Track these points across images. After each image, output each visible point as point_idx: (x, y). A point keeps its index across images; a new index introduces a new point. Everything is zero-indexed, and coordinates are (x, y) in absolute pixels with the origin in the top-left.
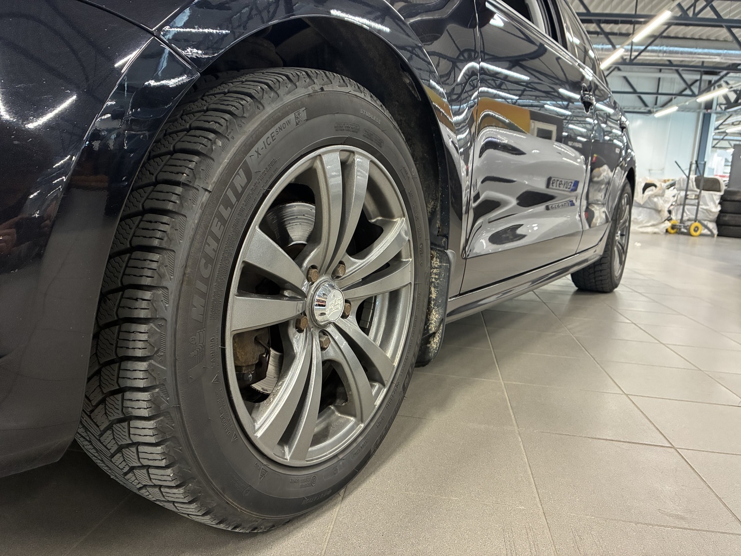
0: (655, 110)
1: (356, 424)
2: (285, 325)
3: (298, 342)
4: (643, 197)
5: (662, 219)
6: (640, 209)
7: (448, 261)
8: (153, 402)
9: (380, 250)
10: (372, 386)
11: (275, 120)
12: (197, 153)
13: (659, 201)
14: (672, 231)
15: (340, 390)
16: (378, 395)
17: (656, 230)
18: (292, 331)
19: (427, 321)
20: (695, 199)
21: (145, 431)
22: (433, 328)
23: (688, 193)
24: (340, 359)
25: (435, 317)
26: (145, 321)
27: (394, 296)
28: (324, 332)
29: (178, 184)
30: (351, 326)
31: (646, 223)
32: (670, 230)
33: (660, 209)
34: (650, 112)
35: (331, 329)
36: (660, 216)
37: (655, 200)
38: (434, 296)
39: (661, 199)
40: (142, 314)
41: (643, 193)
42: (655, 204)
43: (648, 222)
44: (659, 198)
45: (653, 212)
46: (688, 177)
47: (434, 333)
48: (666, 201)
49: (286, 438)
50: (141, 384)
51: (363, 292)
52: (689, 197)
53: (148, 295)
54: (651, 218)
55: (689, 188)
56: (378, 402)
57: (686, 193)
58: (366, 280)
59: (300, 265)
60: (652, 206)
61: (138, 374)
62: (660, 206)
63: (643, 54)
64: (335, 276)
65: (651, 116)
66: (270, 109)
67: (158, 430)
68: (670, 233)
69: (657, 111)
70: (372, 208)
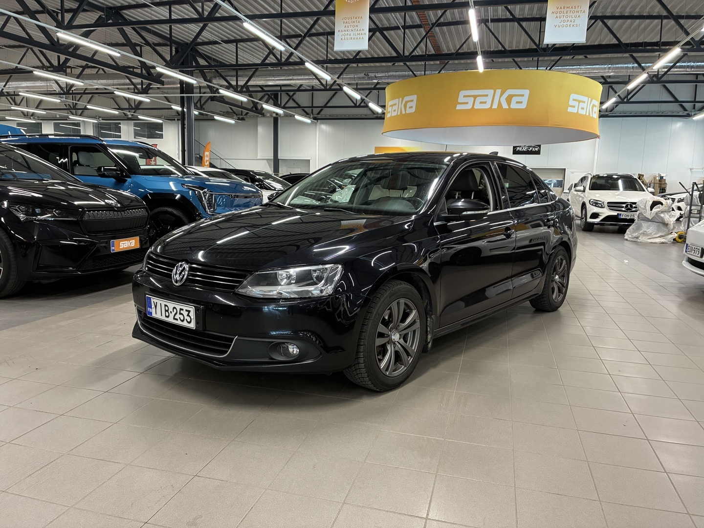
0: (693, 114)
1: (404, 367)
2: (385, 343)
3: (389, 347)
4: (651, 213)
5: (669, 230)
6: (650, 222)
7: (433, 319)
8: (364, 360)
9: (409, 320)
10: (408, 358)
11: (383, 301)
12: (369, 313)
13: (666, 217)
14: (680, 240)
15: (399, 359)
16: (411, 360)
17: (663, 240)
18: (387, 344)
19: (427, 338)
20: (697, 214)
21: (362, 366)
22: (429, 340)
23: (693, 208)
24: (399, 350)
25: (429, 337)
26: (362, 345)
27: (414, 332)
28: (394, 344)
29: (367, 319)
30: (402, 341)
31: (654, 234)
32: (677, 239)
33: (666, 223)
34: (689, 116)
35: (396, 343)
36: (668, 228)
37: (662, 215)
38: (429, 330)
39: (667, 214)
40: (362, 344)
41: (651, 210)
42: (662, 218)
43: (657, 233)
44: (666, 214)
45: (661, 225)
46: (692, 195)
47: (429, 342)
48: (673, 215)
49: (387, 370)
50: (362, 357)
51: (405, 332)
52: (692, 212)
53: (363, 340)
54: (659, 230)
55: (693, 204)
56: (410, 362)
57: (690, 207)
58: (405, 329)
59: (388, 329)
60: (660, 221)
61: (361, 355)
62: (666, 221)
63: (672, 70)
64: (397, 329)
65: (690, 119)
66: (382, 300)
67: (365, 365)
68: (678, 242)
69: (694, 115)
70: (406, 308)
